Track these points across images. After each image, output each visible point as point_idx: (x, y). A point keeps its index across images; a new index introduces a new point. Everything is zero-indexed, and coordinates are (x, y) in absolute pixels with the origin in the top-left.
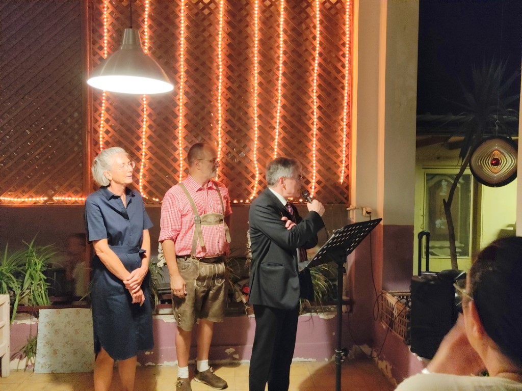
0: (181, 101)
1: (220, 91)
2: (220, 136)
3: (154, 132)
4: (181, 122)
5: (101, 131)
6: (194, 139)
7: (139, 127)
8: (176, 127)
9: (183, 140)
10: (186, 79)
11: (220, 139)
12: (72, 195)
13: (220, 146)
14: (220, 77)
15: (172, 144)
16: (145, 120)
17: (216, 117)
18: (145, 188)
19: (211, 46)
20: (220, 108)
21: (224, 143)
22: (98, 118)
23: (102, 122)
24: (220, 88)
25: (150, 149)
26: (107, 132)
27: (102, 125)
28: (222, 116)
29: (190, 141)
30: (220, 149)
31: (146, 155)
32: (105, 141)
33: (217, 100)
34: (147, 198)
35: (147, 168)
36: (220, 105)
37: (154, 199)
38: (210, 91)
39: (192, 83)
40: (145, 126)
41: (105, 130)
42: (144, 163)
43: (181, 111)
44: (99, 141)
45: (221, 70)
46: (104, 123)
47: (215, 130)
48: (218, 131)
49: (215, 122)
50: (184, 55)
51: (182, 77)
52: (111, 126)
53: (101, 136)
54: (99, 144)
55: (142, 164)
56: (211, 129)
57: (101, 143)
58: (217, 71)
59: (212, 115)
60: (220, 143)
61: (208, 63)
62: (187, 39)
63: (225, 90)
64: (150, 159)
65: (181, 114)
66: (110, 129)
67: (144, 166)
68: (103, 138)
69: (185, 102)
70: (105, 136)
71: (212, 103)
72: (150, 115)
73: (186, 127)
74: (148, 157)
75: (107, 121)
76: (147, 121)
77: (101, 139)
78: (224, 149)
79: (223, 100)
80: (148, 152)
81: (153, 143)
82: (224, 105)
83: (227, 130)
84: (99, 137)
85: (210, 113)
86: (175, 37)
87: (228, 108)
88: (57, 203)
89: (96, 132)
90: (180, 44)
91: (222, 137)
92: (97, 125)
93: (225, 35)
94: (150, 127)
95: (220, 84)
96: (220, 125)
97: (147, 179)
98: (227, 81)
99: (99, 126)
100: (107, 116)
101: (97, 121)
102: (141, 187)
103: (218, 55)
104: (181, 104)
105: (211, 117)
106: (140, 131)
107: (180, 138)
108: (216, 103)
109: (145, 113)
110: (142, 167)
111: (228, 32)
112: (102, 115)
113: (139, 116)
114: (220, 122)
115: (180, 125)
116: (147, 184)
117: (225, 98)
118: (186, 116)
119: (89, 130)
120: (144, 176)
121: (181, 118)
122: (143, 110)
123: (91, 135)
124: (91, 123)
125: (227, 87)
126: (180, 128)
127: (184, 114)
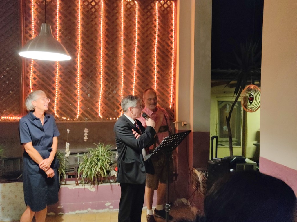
0: (79, 61)
1: (101, 56)
2: (101, 81)
3: (63, 79)
4: (79, 74)
5: (31, 78)
6: (86, 83)
7: (54, 76)
8: (76, 76)
9: (80, 83)
10: (81, 49)
11: (101, 83)
12: (13, 116)
13: (102, 87)
14: (102, 48)
15: (74, 86)
16: (57, 72)
17: (99, 70)
18: (57, 111)
19: (96, 30)
20: (101, 66)
21: (104, 85)
22: (29, 70)
23: (31, 73)
24: (101, 54)
25: (60, 89)
26: (35, 79)
27: (31, 75)
28: (103, 70)
29: (84, 84)
30: (101, 89)
31: (58, 92)
32: (33, 84)
33: (100, 61)
34: (59, 117)
35: (59, 100)
36: (101, 64)
37: (63, 118)
38: (96, 55)
39: (85, 51)
40: (57, 76)
41: (33, 78)
42: (57, 97)
43: (79, 67)
44: (30, 84)
45: (102, 44)
46: (33, 73)
47: (98, 78)
48: (100, 78)
49: (99, 74)
50: (80, 35)
51: (79, 47)
52: (37, 75)
53: (31, 81)
54: (30, 86)
55: (56, 97)
56: (97, 77)
57: (31, 85)
58: (100, 45)
59: (97, 69)
60: (102, 85)
61: (94, 39)
62: (82, 25)
63: (104, 55)
64: (61, 94)
65: (79, 69)
66: (36, 77)
67: (57, 98)
68: (32, 82)
69: (81, 61)
70: (33, 81)
71: (97, 63)
72: (60, 69)
73: (82, 76)
74: (59, 93)
75: (34, 72)
76: (58, 73)
77: (31, 83)
78: (104, 89)
80: (59, 91)
81: (62, 85)
82: (104, 64)
83: (106, 78)
84: (29, 82)
85: (95, 68)
86: (75, 24)
87: (106, 65)
88: (3, 120)
89: (28, 79)
90: (78, 28)
91: (103, 82)
92: (28, 75)
93: (105, 24)
94: (61, 76)
95: (101, 52)
96: (101, 75)
97: (59, 106)
98: (105, 50)
99: (30, 75)
100: (35, 69)
101: (28, 72)
102: (55, 111)
103: (100, 35)
104: (79, 63)
105: (96, 71)
106: (54, 78)
107: (78, 83)
108: (99, 63)
109: (57, 68)
110: (56, 99)
111: (106, 22)
112: (32, 69)
113: (54, 69)
114: (101, 73)
115: (78, 75)
116: (59, 109)
117: (104, 59)
118: (82, 70)
119: (23, 77)
120: (57, 104)
121: (79, 71)
122: (56, 66)
123: (25, 81)
124: (25, 73)
125: (106, 53)
126: (78, 77)
127: (81, 68)
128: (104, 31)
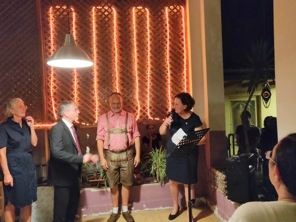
0: (95, 68)
1: (116, 62)
2: (117, 87)
3: (81, 86)
4: (96, 80)
5: (52, 87)
6: (103, 89)
7: (72, 84)
8: (93, 83)
9: (97, 90)
10: (97, 57)
14: (116, 55)
15: (91, 92)
16: (75, 80)
17: (115, 76)
19: (110, 38)
20: (117, 72)
22: (49, 80)
24: (116, 60)
25: (79, 95)
26: (55, 87)
27: (51, 84)
28: (118, 76)
29: (101, 90)
33: (115, 67)
34: (79, 123)
36: (116, 70)
37: (82, 123)
38: (111, 62)
39: (100, 58)
40: (76, 83)
41: (53, 87)
43: (95, 74)
44: (51, 93)
45: (116, 51)
46: (53, 82)
47: (114, 84)
48: (116, 84)
49: (114, 79)
50: (96, 43)
51: (95, 55)
52: (57, 84)
53: (51, 90)
56: (112, 83)
57: (52, 94)
58: (114, 52)
59: (113, 75)
60: (118, 90)
61: (109, 47)
62: (97, 35)
63: (119, 61)
64: (79, 101)
65: (95, 76)
68: (53, 91)
69: (97, 69)
70: (54, 89)
71: (112, 69)
72: (78, 77)
73: (98, 83)
75: (54, 81)
76: (76, 81)
77: (51, 92)
79: (118, 67)
80: (78, 98)
81: (81, 92)
82: (119, 70)
83: (121, 83)
85: (111, 74)
86: (90, 34)
87: (121, 71)
89: (49, 88)
90: (93, 37)
91: (119, 87)
93: (118, 32)
94: (78, 83)
95: (116, 58)
96: (117, 81)
98: (120, 56)
99: (50, 85)
100: (54, 79)
101: (48, 82)
103: (114, 42)
104: (95, 70)
105: (112, 77)
106: (73, 86)
107: (95, 89)
108: (114, 69)
109: (75, 76)
111: (119, 30)
112: (52, 78)
113: (72, 78)
114: (117, 79)
115: (95, 81)
117: (119, 66)
118: (98, 77)
119: (45, 87)
121: (95, 78)
122: (74, 75)
123: (46, 90)
124: (45, 83)
125: (120, 59)
126: (95, 83)
127: (97, 75)
128: (117, 39)
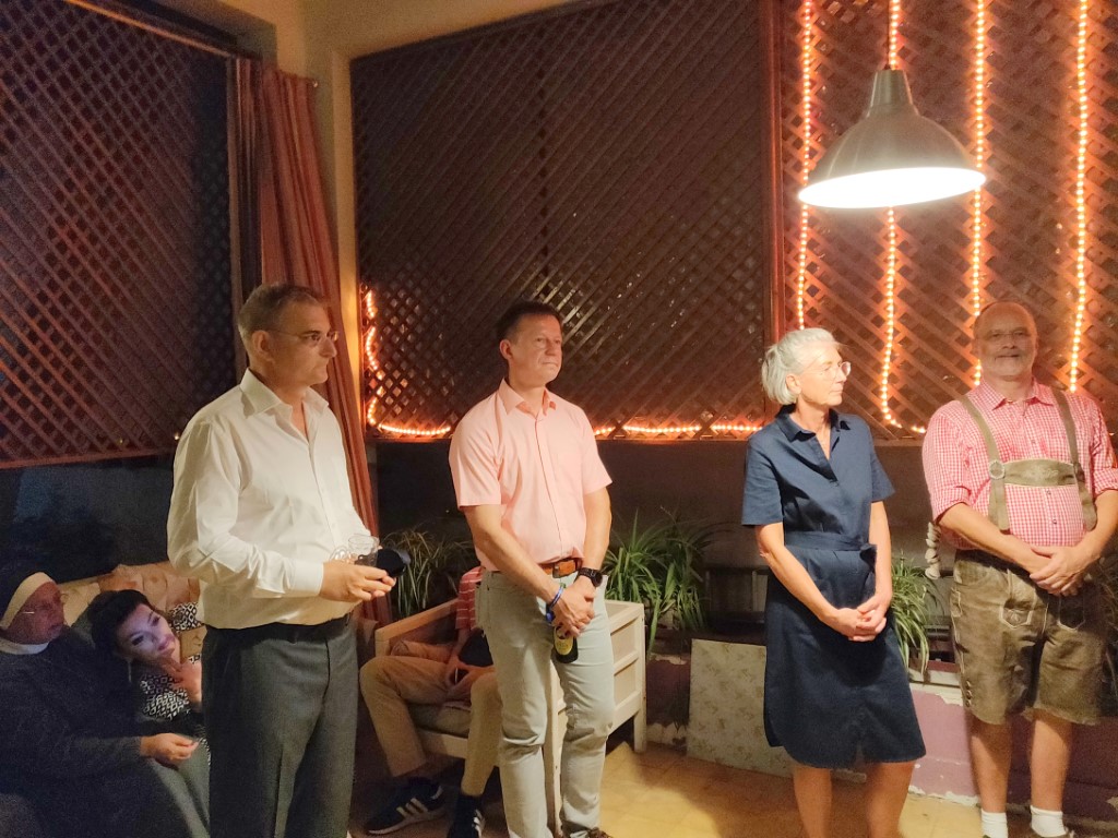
0: (977, 205)
2: (1081, 275)
3: (915, 282)
4: (977, 255)
5: (801, 290)
6: (1011, 288)
7: (879, 273)
8: (964, 266)
9: (984, 292)
10: (989, 153)
11: (1082, 283)
13: (1082, 300)
15: (957, 305)
16: (892, 257)
17: (1069, 231)
18: (893, 403)
21: (1092, 292)
23: (802, 271)
24: (1081, 159)
25: (904, 319)
26: (812, 291)
27: (801, 279)
28: (1087, 228)
29: (1002, 293)
30: (1081, 308)
31: (896, 332)
32: (807, 309)
33: (1073, 188)
34: (900, 426)
35: (898, 361)
36: (1080, 201)
37: (915, 429)
38: (1054, 170)
39: (1007, 160)
40: (891, 272)
41: (807, 286)
42: (892, 351)
43: (977, 228)
44: (797, 310)
45: (1084, 116)
46: (807, 272)
47: (1066, 264)
48: (1076, 263)
49: (1067, 244)
50: (985, 99)
51: (980, 150)
52: (820, 278)
53: (800, 300)
54: (797, 318)
55: (888, 353)
56: (1058, 260)
57: (801, 314)
59: (1060, 226)
60: (1082, 291)
61: (1048, 106)
62: (993, 61)
63: (1095, 162)
64: (905, 341)
65: (977, 236)
66: (817, 284)
67: (893, 358)
69: (988, 207)
70: (809, 299)
71: (1059, 200)
72: (903, 247)
73: (990, 263)
74: (900, 337)
75: (811, 268)
76: (896, 260)
77: (800, 306)
78: (1094, 306)
80: (900, 327)
81: (913, 306)
83: (1102, 259)
84: (796, 303)
85: (1053, 222)
87: (1104, 205)
88: (718, 437)
89: (790, 292)
91: (1087, 279)
93: (1097, 27)
94: (904, 271)
96: (1082, 250)
97: (899, 385)
102: (885, 404)
104: (978, 213)
105: (1057, 234)
106: (880, 282)
107: (976, 290)
109: (893, 242)
110: (887, 360)
113: (879, 250)
114: (1081, 242)
115: (976, 259)
116: (898, 397)
118: (990, 238)
120: (892, 378)
121: (977, 244)
122: (887, 238)
126: (976, 267)
127: (986, 233)
